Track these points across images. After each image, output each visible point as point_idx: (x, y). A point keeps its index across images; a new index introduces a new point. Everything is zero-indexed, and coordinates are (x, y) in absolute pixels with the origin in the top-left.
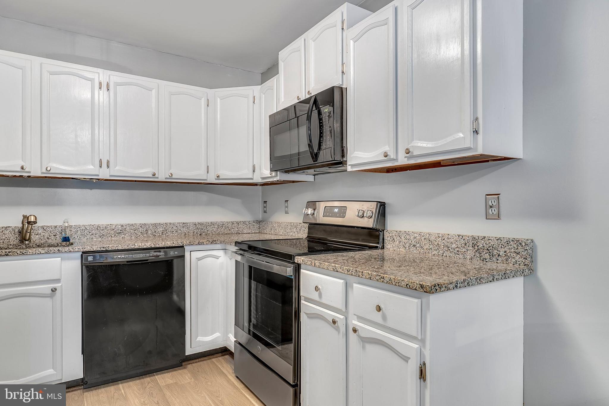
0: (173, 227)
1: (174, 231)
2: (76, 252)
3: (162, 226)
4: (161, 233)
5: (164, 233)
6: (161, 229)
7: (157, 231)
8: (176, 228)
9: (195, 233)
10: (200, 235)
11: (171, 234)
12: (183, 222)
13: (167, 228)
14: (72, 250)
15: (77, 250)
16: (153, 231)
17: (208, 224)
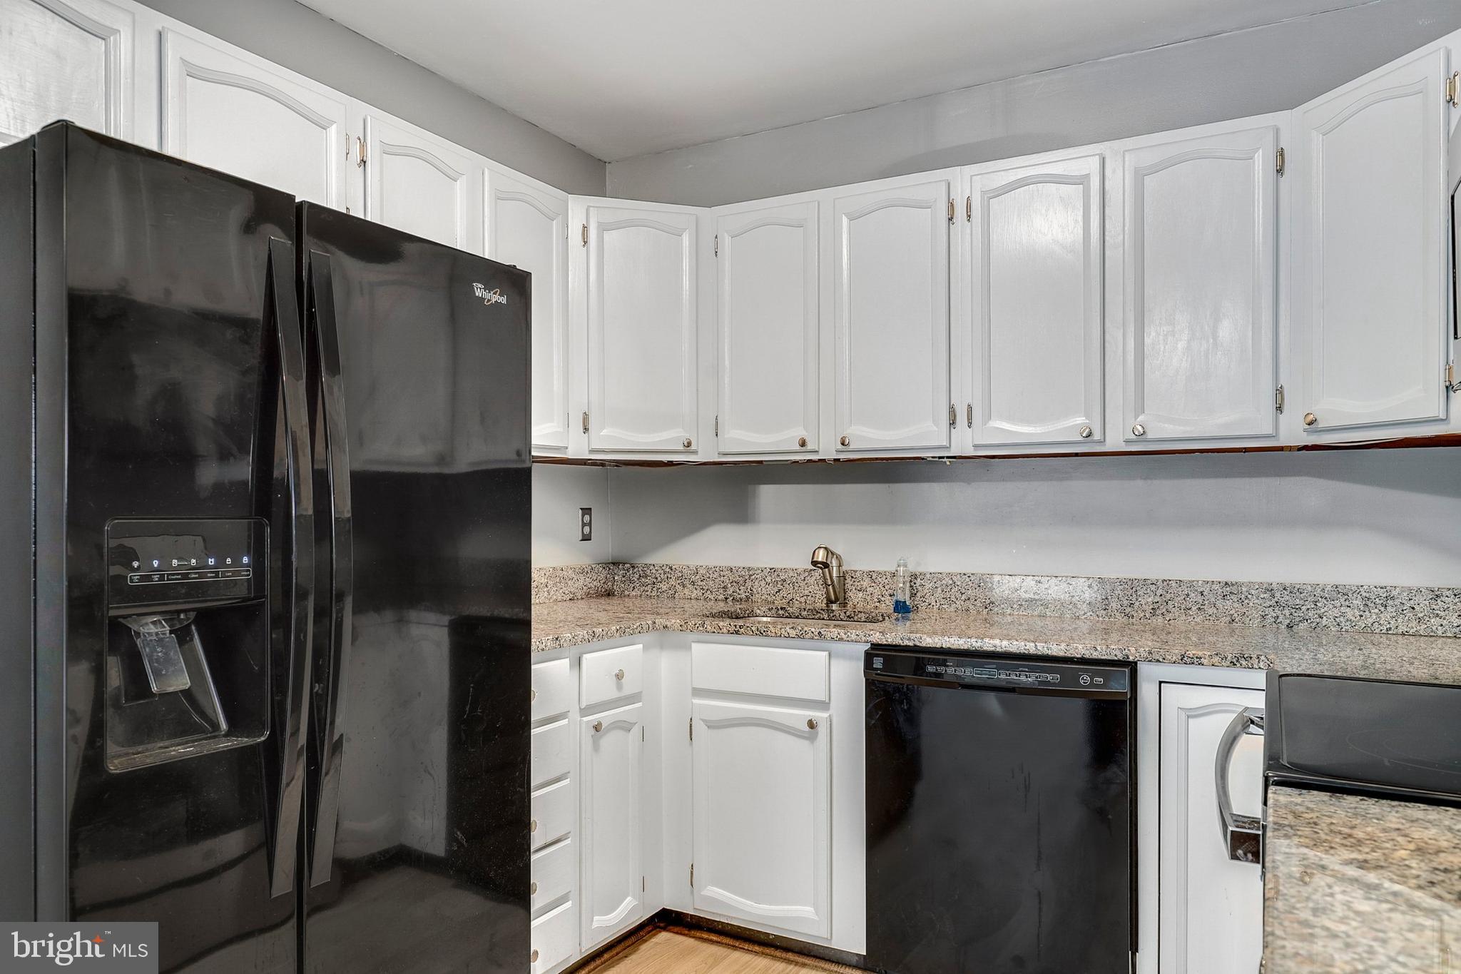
0: (1188, 595)
1: (1194, 609)
2: (852, 641)
3: (1153, 587)
4: (1148, 609)
5: (1158, 612)
6: (1150, 600)
7: (1137, 604)
8: (1200, 599)
9: (1270, 620)
10: (1289, 627)
11: (1183, 617)
12: (1223, 580)
13: (1168, 596)
14: (844, 637)
15: (853, 637)
16: (1126, 602)
17: (1323, 590)
